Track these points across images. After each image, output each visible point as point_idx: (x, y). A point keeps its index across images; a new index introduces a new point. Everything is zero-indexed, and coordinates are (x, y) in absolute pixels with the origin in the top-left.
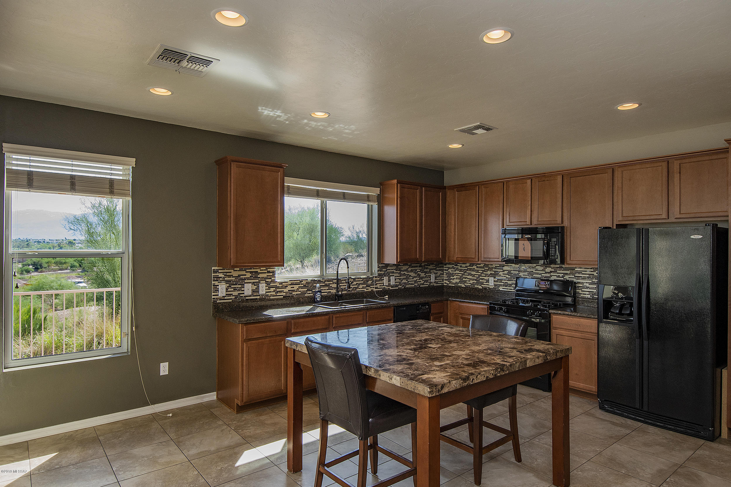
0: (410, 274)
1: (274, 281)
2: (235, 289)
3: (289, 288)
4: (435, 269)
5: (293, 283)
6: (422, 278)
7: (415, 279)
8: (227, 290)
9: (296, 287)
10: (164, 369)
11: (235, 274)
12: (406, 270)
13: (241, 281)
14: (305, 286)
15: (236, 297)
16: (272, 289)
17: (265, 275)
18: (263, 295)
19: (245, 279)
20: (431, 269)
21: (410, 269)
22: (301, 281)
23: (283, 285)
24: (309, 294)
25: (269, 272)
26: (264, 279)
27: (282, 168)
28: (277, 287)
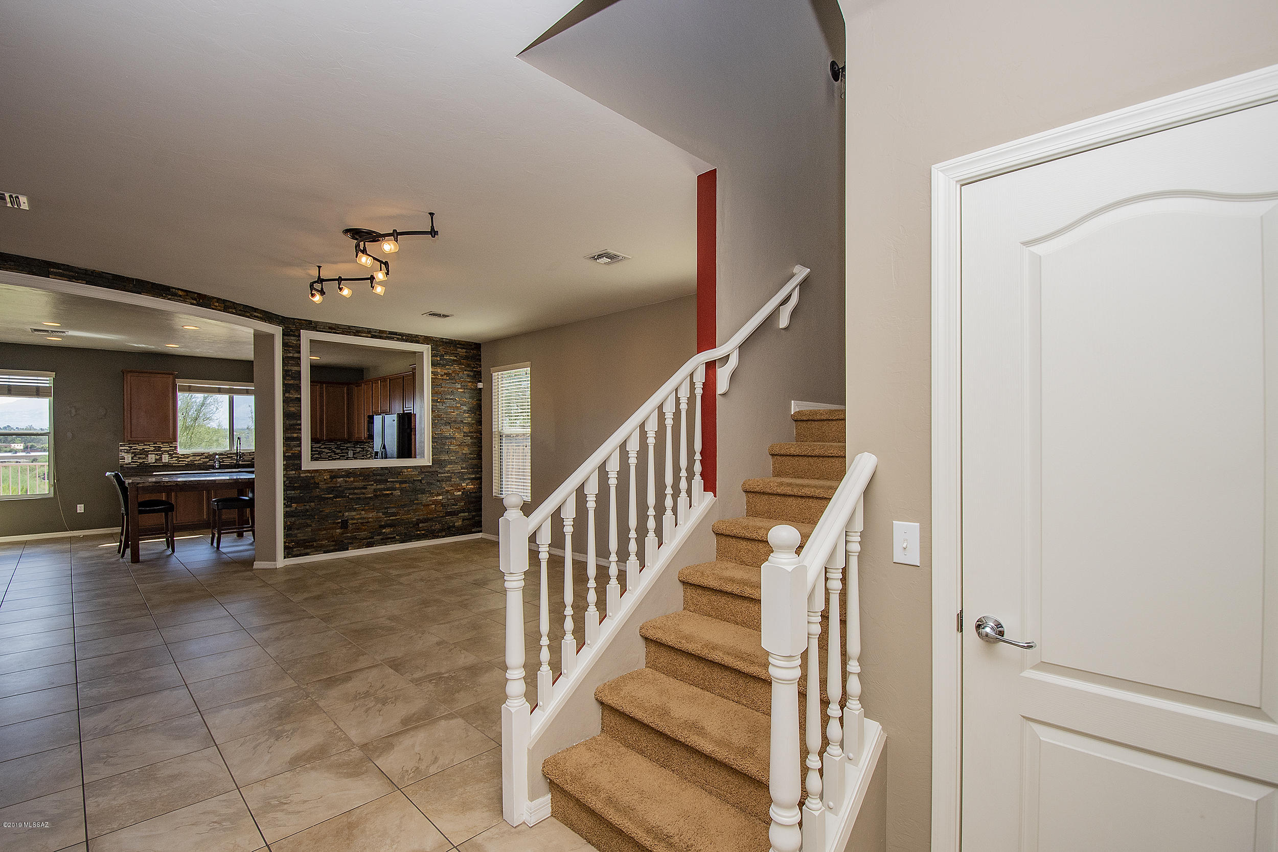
0: (323, 450)
1: (176, 453)
2: (140, 458)
3: (191, 458)
4: (354, 447)
5: (195, 455)
6: (337, 454)
7: (329, 454)
8: (132, 458)
9: (198, 458)
10: (80, 508)
11: (141, 448)
12: (319, 447)
13: (146, 453)
14: (206, 458)
15: (141, 463)
16: (174, 459)
17: (168, 449)
18: (165, 463)
19: (149, 451)
20: (347, 447)
21: (323, 447)
22: (204, 453)
23: (186, 456)
24: (211, 463)
25: (171, 447)
26: (167, 451)
27: (173, 374)
28: (178, 457)
